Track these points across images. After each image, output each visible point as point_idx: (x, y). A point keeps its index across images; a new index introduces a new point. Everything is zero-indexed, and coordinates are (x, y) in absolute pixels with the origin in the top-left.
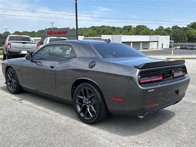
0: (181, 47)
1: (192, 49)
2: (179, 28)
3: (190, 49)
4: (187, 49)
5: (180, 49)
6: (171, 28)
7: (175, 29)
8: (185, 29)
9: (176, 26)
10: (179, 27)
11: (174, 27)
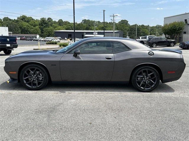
0: (21, 39)
1: (31, 40)
2: (10, 20)
3: (29, 40)
4: (27, 40)
5: (20, 40)
6: (2, 19)
7: (7, 20)
8: (17, 21)
9: (7, 18)
10: (10, 18)
11: (5, 18)
